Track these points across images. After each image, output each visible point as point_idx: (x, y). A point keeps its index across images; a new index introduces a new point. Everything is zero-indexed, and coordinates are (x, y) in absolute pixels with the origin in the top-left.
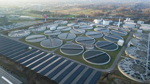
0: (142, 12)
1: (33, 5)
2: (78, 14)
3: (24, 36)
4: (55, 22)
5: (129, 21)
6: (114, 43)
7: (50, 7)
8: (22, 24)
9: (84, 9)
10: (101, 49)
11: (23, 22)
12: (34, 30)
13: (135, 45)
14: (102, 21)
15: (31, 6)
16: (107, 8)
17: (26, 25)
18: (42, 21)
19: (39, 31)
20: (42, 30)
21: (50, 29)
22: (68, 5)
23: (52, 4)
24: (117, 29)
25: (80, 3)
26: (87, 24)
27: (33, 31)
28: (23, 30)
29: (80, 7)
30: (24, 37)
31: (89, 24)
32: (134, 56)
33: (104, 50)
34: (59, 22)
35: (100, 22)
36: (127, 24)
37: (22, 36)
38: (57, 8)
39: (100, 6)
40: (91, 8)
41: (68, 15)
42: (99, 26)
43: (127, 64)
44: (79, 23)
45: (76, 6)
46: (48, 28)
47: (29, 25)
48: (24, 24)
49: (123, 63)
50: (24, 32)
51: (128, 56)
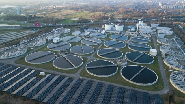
0: (147, 13)
1: (4, 7)
2: (75, 18)
3: (20, 55)
4: (53, 30)
5: (142, 24)
6: (146, 53)
7: (32, 10)
8: (5, 37)
9: (79, 12)
10: (137, 63)
11: (3, 33)
12: (31, 45)
13: (169, 54)
14: (114, 26)
15: (3, 9)
16: (106, 9)
17: (12, 37)
18: (33, 31)
19: (38, 46)
20: (43, 44)
21: (53, 41)
22: (55, 7)
23: (31, 5)
24: (136, 35)
25: (69, 4)
26: (96, 31)
27: (29, 46)
28: (14, 46)
29: (72, 9)
30: (21, 57)
31: (99, 31)
32: (179, 67)
33: (141, 64)
34: (58, 30)
35: (111, 27)
36: (142, 28)
37: (16, 56)
38: (43, 11)
39: (97, 7)
40: (87, 10)
41: (64, 20)
42: (113, 33)
43: (180, 80)
44: (85, 30)
45: (66, 8)
46: (49, 40)
47: (16, 37)
48: (8, 37)
49: (175, 79)
50: (17, 49)
51: (172, 68)
